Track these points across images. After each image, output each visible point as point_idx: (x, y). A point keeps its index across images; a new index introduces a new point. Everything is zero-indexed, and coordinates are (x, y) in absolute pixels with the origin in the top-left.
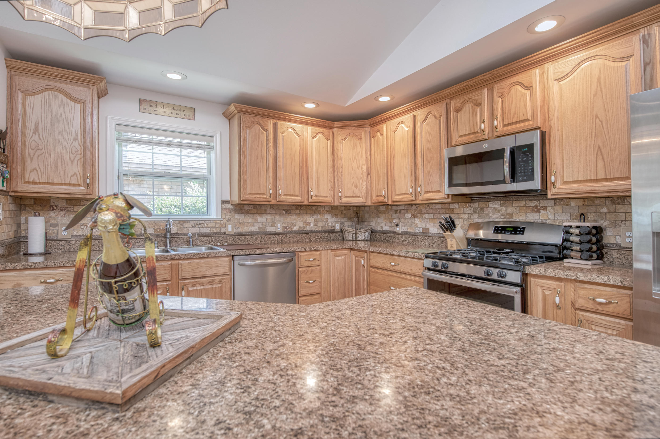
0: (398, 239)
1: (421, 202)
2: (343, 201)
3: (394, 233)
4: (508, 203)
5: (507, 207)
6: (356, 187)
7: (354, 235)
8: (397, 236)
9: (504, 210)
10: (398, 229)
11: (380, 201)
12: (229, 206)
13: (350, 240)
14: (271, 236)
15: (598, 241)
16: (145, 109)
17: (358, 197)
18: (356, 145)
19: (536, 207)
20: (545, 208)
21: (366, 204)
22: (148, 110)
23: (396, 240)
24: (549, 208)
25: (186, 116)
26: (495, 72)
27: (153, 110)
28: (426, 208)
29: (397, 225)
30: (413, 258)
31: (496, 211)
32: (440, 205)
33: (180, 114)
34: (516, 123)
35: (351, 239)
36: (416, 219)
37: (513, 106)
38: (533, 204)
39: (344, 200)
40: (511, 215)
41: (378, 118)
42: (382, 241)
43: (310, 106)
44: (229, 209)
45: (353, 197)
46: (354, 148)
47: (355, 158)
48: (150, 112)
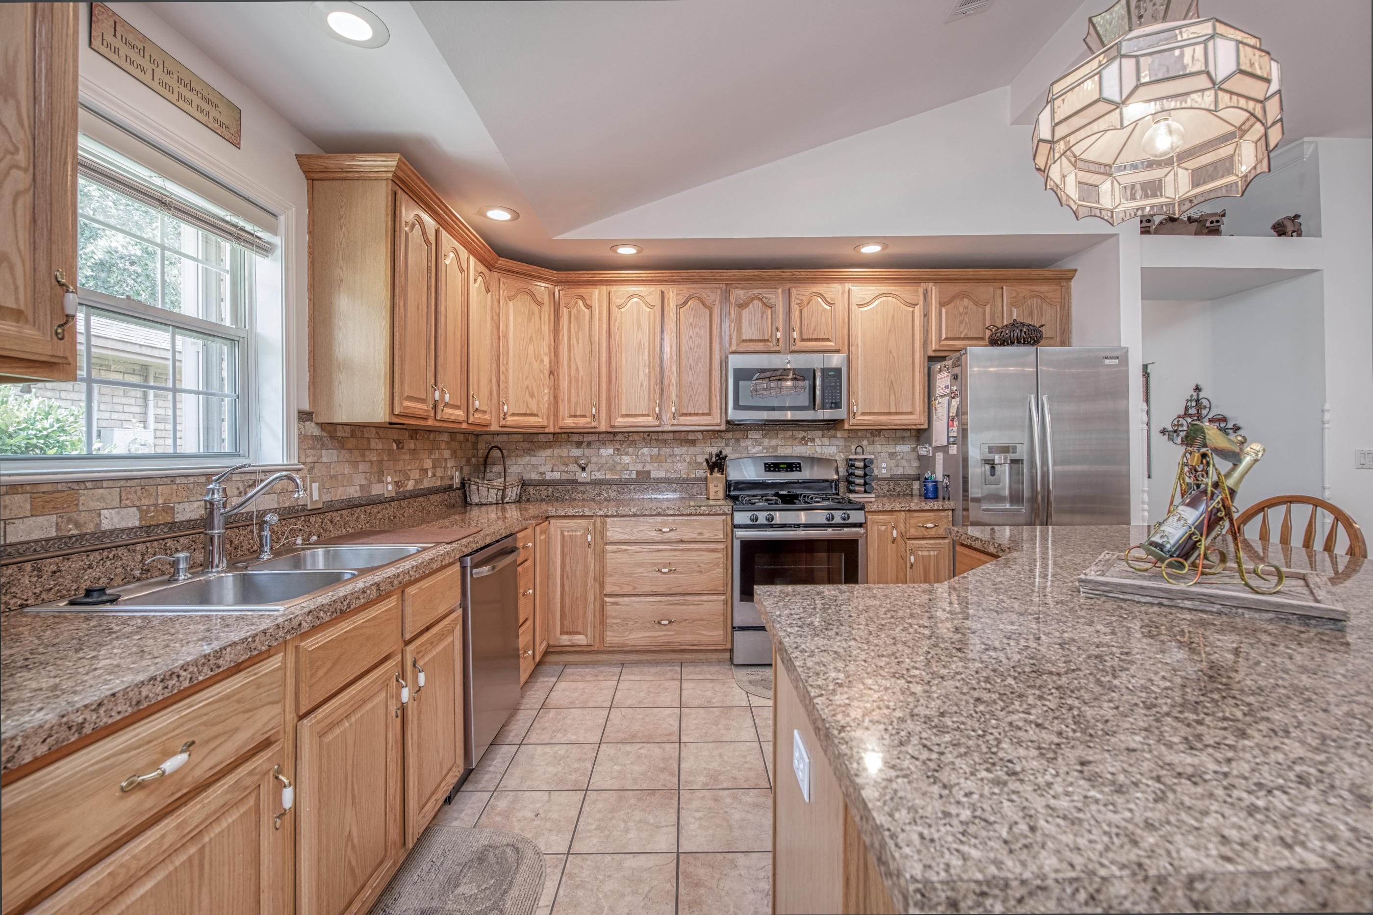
0: (583, 493)
1: (671, 429)
2: (508, 423)
3: (574, 482)
4: (771, 433)
5: (770, 438)
6: (532, 395)
7: (500, 493)
8: (582, 488)
9: (766, 442)
10: (584, 476)
11: (581, 425)
12: (312, 429)
13: (491, 504)
14: (380, 507)
15: (865, 475)
16: (109, 46)
17: (536, 415)
18: (533, 314)
19: (803, 438)
20: (813, 440)
21: (547, 430)
22: (116, 51)
23: (578, 496)
24: (817, 440)
25: (221, 125)
26: (797, 272)
27: (132, 63)
28: (644, 439)
29: (583, 469)
30: (708, 515)
31: (757, 443)
32: (671, 435)
33: (208, 114)
34: (816, 340)
35: (494, 501)
36: (625, 457)
37: (814, 319)
38: (801, 434)
39: (511, 420)
40: (775, 448)
41: (586, 275)
42: (542, 500)
43: (499, 215)
44: (312, 436)
45: (525, 415)
46: (529, 320)
47: (531, 339)
48: (122, 63)
